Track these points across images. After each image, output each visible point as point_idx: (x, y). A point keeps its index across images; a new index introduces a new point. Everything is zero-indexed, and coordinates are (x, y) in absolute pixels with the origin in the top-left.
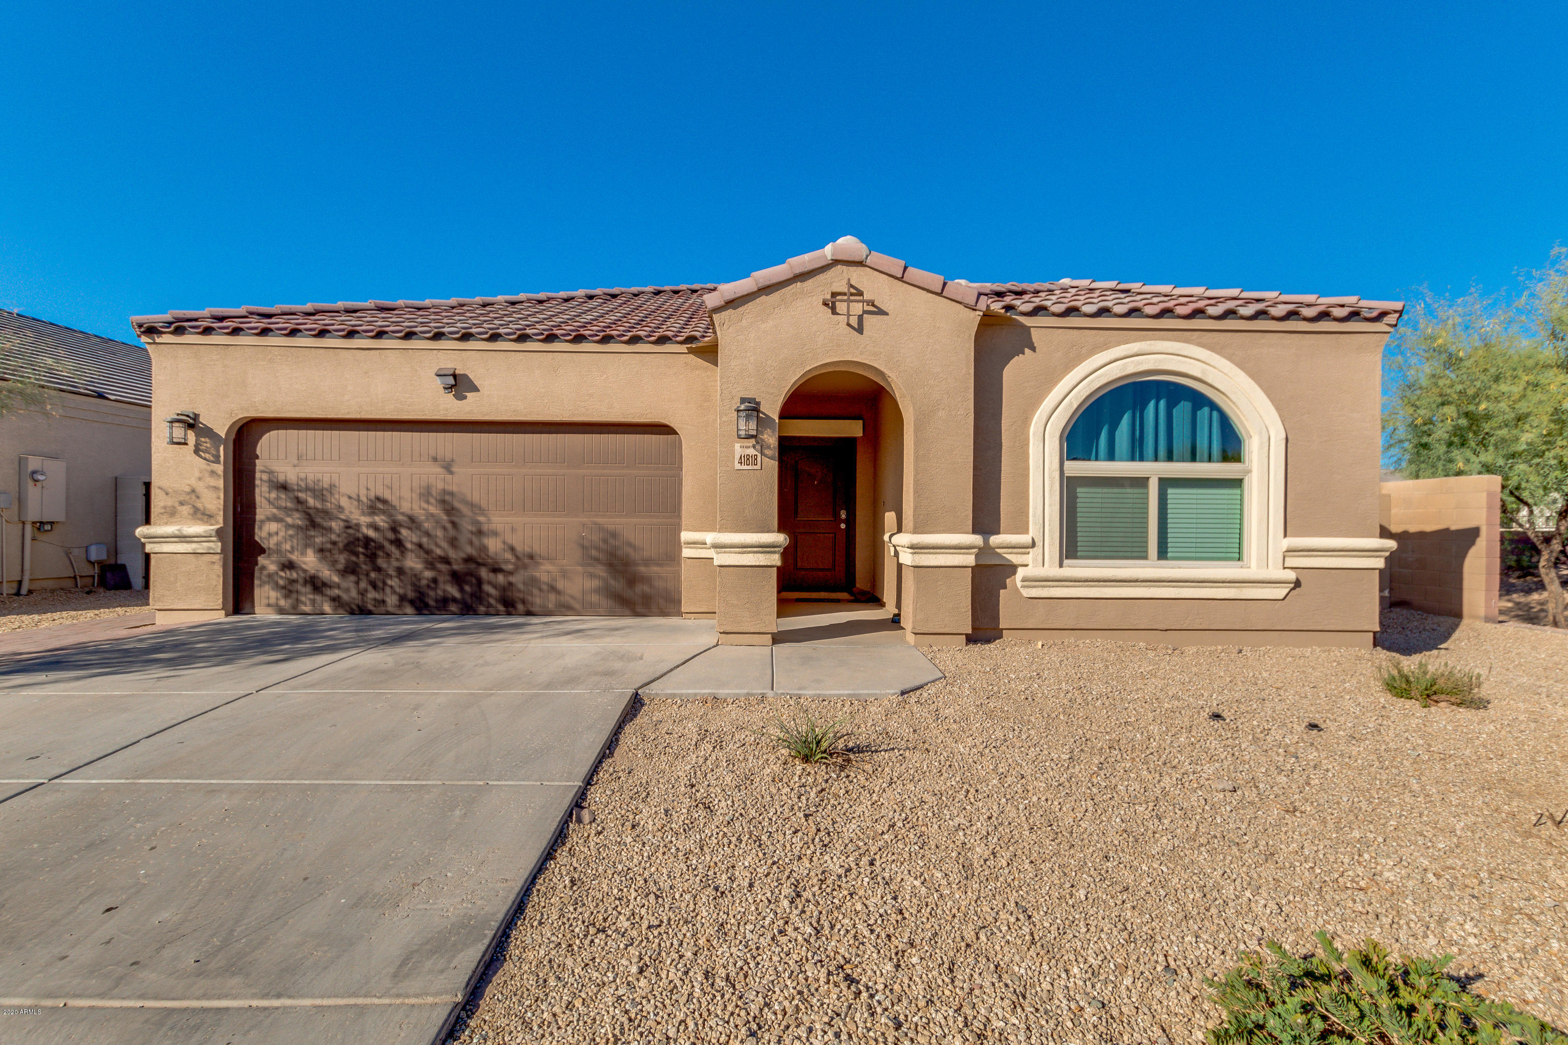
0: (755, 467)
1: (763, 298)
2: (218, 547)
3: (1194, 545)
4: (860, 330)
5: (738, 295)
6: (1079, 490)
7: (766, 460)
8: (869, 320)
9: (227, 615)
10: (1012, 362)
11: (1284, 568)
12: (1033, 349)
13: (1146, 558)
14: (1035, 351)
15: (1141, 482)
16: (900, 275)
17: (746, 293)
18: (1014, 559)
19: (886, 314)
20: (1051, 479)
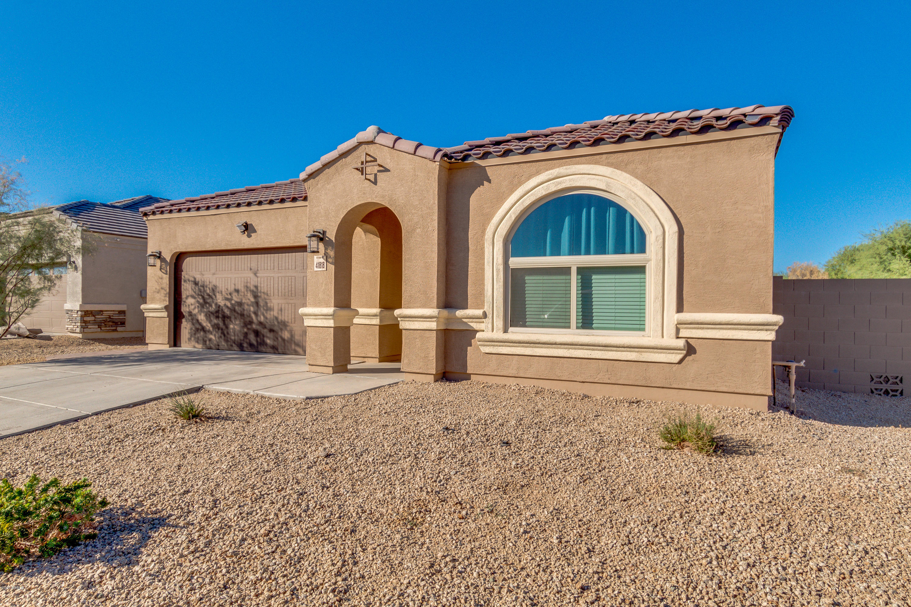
0: (324, 269)
1: (327, 170)
2: (165, 314)
3: (613, 318)
4: (375, 183)
5: (313, 170)
6: (527, 278)
7: (329, 264)
8: (380, 176)
9: (170, 347)
10: (476, 192)
11: (678, 338)
12: (489, 181)
13: (569, 327)
14: (490, 182)
15: (565, 271)
16: (392, 146)
17: (317, 169)
18: (475, 326)
19: (388, 171)
20: (498, 270)
